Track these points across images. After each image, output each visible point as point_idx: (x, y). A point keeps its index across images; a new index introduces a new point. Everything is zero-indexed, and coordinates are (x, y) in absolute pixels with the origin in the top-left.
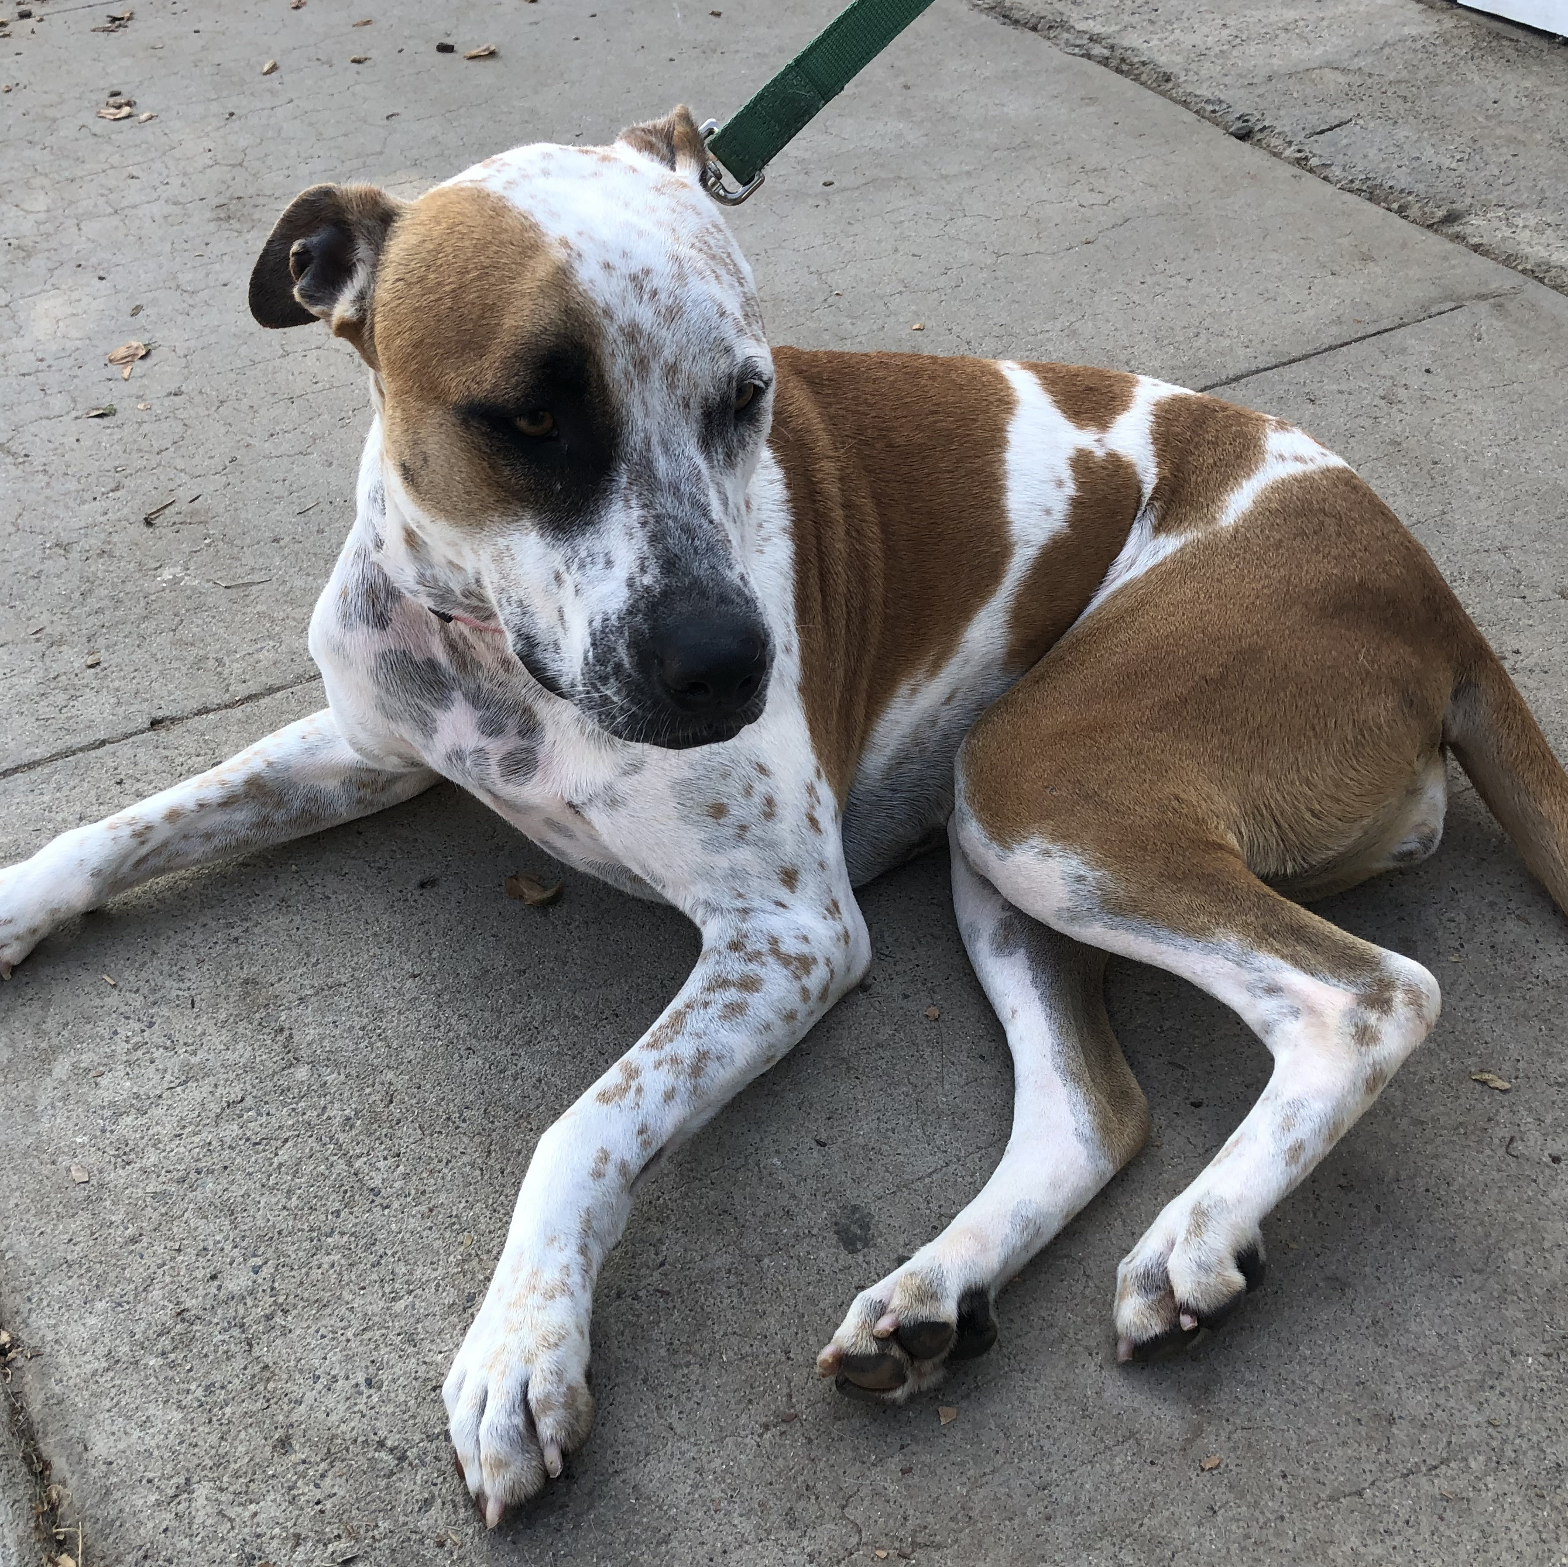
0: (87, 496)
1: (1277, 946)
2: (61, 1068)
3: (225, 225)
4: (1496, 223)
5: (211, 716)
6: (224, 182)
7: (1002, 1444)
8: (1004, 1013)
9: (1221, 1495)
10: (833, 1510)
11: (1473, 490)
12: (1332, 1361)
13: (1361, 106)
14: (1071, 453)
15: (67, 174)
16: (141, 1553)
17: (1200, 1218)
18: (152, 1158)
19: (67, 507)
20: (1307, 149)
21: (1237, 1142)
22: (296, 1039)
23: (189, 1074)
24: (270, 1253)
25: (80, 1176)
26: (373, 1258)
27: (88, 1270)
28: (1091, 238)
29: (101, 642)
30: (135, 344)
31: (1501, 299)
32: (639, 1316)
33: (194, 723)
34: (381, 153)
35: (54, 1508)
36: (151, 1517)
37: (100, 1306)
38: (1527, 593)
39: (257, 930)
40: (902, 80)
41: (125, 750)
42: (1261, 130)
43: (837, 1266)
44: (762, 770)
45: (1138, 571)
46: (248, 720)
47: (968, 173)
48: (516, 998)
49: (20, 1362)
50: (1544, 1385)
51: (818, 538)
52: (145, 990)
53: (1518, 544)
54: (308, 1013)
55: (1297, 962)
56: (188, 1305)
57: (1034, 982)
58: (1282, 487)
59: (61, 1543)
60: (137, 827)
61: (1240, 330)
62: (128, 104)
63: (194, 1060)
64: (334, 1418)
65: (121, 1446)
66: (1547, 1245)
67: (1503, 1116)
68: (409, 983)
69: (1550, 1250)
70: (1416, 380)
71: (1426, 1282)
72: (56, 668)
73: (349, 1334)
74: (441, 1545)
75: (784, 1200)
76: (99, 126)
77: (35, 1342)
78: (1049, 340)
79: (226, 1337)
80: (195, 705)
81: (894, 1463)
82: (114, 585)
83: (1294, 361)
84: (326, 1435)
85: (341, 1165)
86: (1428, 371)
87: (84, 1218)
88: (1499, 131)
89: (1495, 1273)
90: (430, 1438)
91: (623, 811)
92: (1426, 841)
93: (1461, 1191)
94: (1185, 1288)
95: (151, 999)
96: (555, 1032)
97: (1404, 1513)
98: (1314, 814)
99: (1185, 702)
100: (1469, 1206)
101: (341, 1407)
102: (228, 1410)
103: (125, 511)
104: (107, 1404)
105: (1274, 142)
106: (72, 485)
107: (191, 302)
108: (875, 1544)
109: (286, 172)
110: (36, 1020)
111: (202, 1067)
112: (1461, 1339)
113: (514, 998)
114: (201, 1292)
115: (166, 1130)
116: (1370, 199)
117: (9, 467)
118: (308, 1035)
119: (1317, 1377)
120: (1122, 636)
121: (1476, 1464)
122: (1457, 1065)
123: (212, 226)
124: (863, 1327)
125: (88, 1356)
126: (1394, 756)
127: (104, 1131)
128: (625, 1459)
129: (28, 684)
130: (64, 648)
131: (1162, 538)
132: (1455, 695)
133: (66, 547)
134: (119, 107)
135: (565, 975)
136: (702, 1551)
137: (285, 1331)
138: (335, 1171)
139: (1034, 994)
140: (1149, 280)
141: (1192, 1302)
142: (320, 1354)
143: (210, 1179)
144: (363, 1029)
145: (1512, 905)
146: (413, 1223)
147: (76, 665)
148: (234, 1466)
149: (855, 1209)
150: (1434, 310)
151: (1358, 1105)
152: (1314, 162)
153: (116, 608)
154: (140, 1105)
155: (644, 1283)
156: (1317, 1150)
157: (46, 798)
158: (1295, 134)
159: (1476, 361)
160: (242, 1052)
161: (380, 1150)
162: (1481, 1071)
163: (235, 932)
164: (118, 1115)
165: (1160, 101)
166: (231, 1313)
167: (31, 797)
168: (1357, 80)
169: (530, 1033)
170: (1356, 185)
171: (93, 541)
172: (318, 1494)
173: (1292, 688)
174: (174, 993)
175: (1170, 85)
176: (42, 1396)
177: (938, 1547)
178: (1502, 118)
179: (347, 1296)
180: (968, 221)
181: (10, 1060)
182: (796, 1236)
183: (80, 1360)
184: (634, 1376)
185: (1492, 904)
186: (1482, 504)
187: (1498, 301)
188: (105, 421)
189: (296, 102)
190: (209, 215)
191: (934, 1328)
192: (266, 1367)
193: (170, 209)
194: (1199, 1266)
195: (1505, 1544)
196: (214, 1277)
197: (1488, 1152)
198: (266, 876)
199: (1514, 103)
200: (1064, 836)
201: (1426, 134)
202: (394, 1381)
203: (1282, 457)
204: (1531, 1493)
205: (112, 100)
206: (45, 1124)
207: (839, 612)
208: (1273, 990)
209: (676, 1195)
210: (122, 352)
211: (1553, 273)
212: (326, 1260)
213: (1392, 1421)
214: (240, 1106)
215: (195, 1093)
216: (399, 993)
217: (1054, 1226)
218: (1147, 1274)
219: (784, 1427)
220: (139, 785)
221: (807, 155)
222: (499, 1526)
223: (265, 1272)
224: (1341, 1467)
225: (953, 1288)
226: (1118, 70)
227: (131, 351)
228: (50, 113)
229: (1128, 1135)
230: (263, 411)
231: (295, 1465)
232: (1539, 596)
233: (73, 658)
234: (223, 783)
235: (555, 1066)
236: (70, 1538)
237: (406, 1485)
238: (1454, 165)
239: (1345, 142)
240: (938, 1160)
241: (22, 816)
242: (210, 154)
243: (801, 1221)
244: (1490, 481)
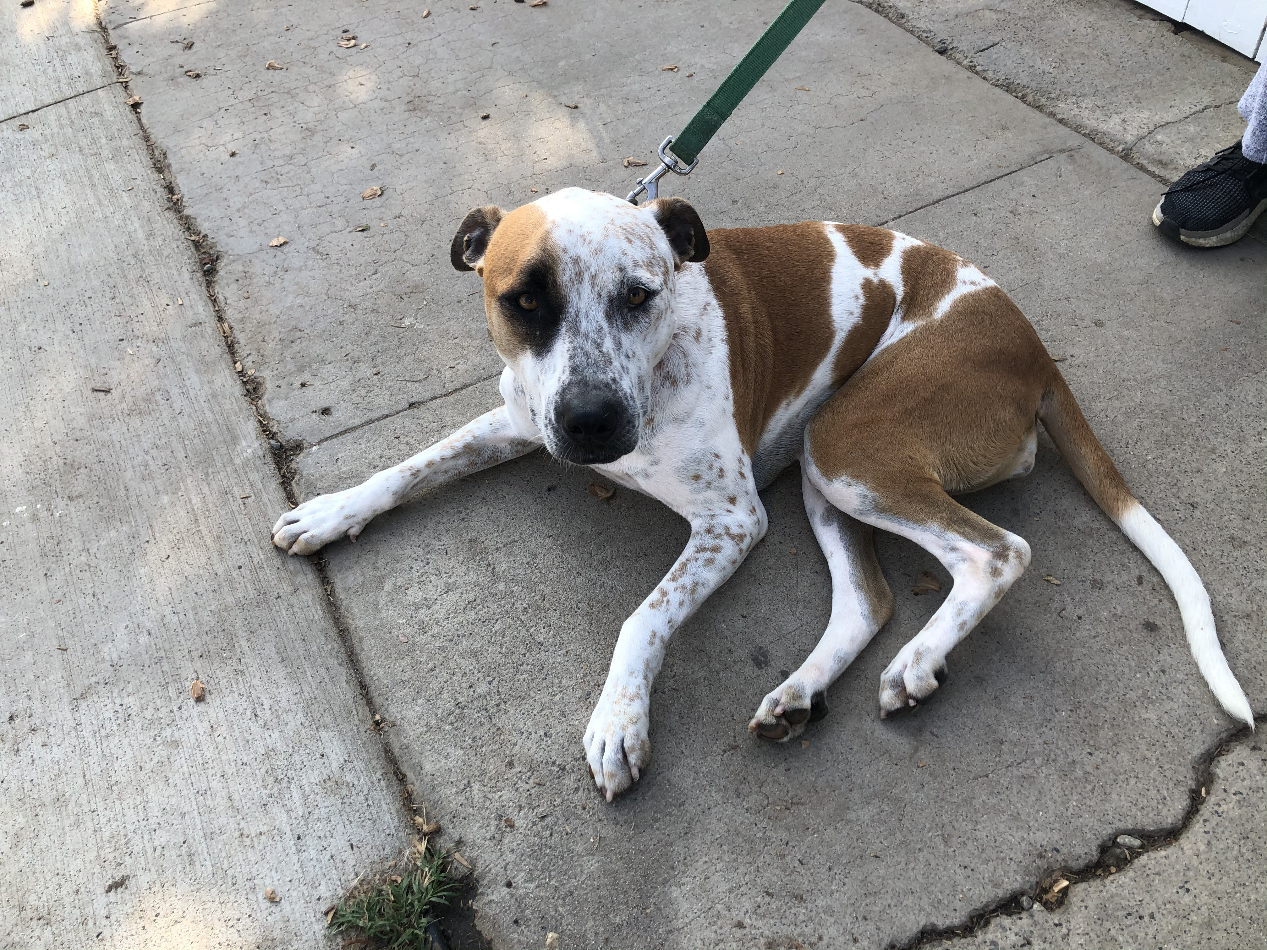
0: (361, 278)
1: (957, 528)
2: (388, 586)
3: (413, 114)
4: (1071, 106)
5: (438, 401)
6: (410, 87)
7: (829, 758)
8: (827, 554)
9: (927, 777)
10: (755, 788)
11: (1054, 265)
12: (976, 716)
13: (1004, 34)
14: (862, 281)
15: (326, 83)
16: (452, 815)
17: (918, 656)
18: (436, 630)
19: (351, 284)
20: (975, 60)
21: (936, 620)
22: (497, 569)
23: (449, 589)
24: (495, 675)
25: (404, 639)
26: (543, 676)
27: (413, 685)
28: (863, 117)
29: (379, 361)
30: (375, 188)
31: (1073, 153)
32: (665, 701)
33: (429, 404)
34: (491, 68)
35: (410, 795)
36: (454, 799)
37: (420, 701)
38: (1078, 323)
39: (473, 514)
40: (763, 19)
41: (398, 420)
42: (952, 49)
43: (754, 676)
44: (717, 456)
45: (894, 340)
46: (455, 403)
47: (799, 78)
48: (598, 548)
49: (387, 729)
50: (1069, 725)
51: (742, 341)
52: (423, 546)
53: (1075, 295)
54: (501, 556)
55: (965, 535)
56: (461, 700)
57: (841, 539)
58: (964, 299)
59: (415, 811)
60: (413, 471)
61: (940, 172)
62: (354, 38)
63: (450, 581)
64: (531, 751)
65: (437, 767)
66: (1073, 659)
67: (1057, 597)
68: (547, 540)
69: (1075, 662)
70: (1027, 202)
71: (1018, 678)
72: (359, 375)
73: (535, 712)
74: (584, 808)
75: (728, 644)
76: (340, 52)
77: (392, 719)
78: (843, 179)
79: (479, 715)
80: (428, 395)
81: (782, 767)
82: (381, 329)
83: (967, 191)
84: (529, 759)
85: (524, 632)
86: (1034, 196)
87: (408, 659)
88: (1076, 49)
89: (1050, 673)
90: (576, 760)
91: (652, 480)
92: (1027, 469)
93: (1036, 634)
94: (911, 686)
95: (427, 550)
96: (618, 564)
97: (1006, 785)
98: (974, 463)
99: (914, 409)
100: (1040, 641)
101: (535, 746)
102: (484, 749)
103: (382, 286)
104: (429, 748)
105: (958, 56)
106: (353, 272)
107: (400, 161)
108: (775, 804)
109: (441, 80)
110: (372, 562)
111: (454, 583)
112: (1033, 704)
113: (597, 547)
114: (466, 694)
115: (441, 615)
116: (1007, 91)
117: (320, 261)
118: (502, 567)
119: (969, 723)
120: (886, 375)
121: (1038, 761)
122: (1037, 572)
123: (407, 115)
124: (769, 711)
125: (417, 726)
126: (1012, 435)
127: (412, 617)
128: (663, 767)
129: (346, 384)
130: (361, 364)
131: (906, 324)
132: (1043, 398)
133: (354, 307)
134: (349, 40)
135: (620, 535)
136: (699, 809)
137: (506, 712)
138: (522, 634)
139: (840, 545)
140: (894, 143)
141: (914, 694)
142: (523, 722)
143: (464, 639)
144: (528, 564)
145: (1065, 491)
146: (559, 659)
147: (368, 373)
148: (489, 775)
149: (761, 648)
150: (1038, 159)
151: (991, 604)
152: (979, 68)
153: (384, 342)
154: (427, 604)
155: (667, 685)
156: (972, 624)
157: (363, 446)
158: (969, 52)
159: (1059, 190)
160: (472, 577)
161: (541, 624)
162: (1048, 575)
163: (463, 515)
164: (418, 609)
165: (899, 31)
166: (481, 704)
167: (355, 446)
168: (1002, 16)
169: (606, 564)
170: (1000, 82)
171: (367, 304)
172: (528, 787)
173: (965, 404)
174: (437, 547)
175: (904, 20)
176: (398, 745)
177: (803, 804)
178: (1077, 41)
179: (533, 694)
180: (800, 107)
181: (363, 582)
182: (734, 662)
183: (414, 727)
184: (665, 729)
185: (1055, 490)
186: (1058, 273)
187: (1070, 153)
188: (365, 234)
189: (443, 35)
190: (404, 107)
191: (800, 711)
192: (499, 729)
193: (384, 104)
194: (918, 678)
195: (1049, 796)
196: (471, 687)
197: (1049, 615)
198: (474, 486)
199: (1083, 31)
200: (857, 476)
201: (1037, 51)
202: (557, 734)
203: (965, 282)
204: (1061, 773)
205: (344, 35)
206: (384, 614)
207: (751, 376)
208: (953, 549)
209: (678, 643)
210: (368, 192)
211: (1099, 136)
212: (522, 677)
213: (1002, 743)
214: (475, 603)
215: (453, 597)
216: (543, 545)
217: (852, 658)
218: (894, 680)
219: (732, 752)
220: (407, 439)
221: (715, 67)
222: (612, 802)
223: (495, 683)
224: (979, 764)
225: (809, 693)
226: (877, 11)
227: (373, 192)
228: (313, 44)
229: (884, 613)
230: (445, 226)
231: (516, 774)
232: (1084, 325)
233: (365, 370)
234: (452, 448)
235: (618, 581)
236: (419, 809)
237: (566, 782)
238: (1051, 71)
239: (995, 56)
240: (798, 624)
241: (352, 456)
242: (400, 69)
243: (736, 654)
244: (1062, 260)
